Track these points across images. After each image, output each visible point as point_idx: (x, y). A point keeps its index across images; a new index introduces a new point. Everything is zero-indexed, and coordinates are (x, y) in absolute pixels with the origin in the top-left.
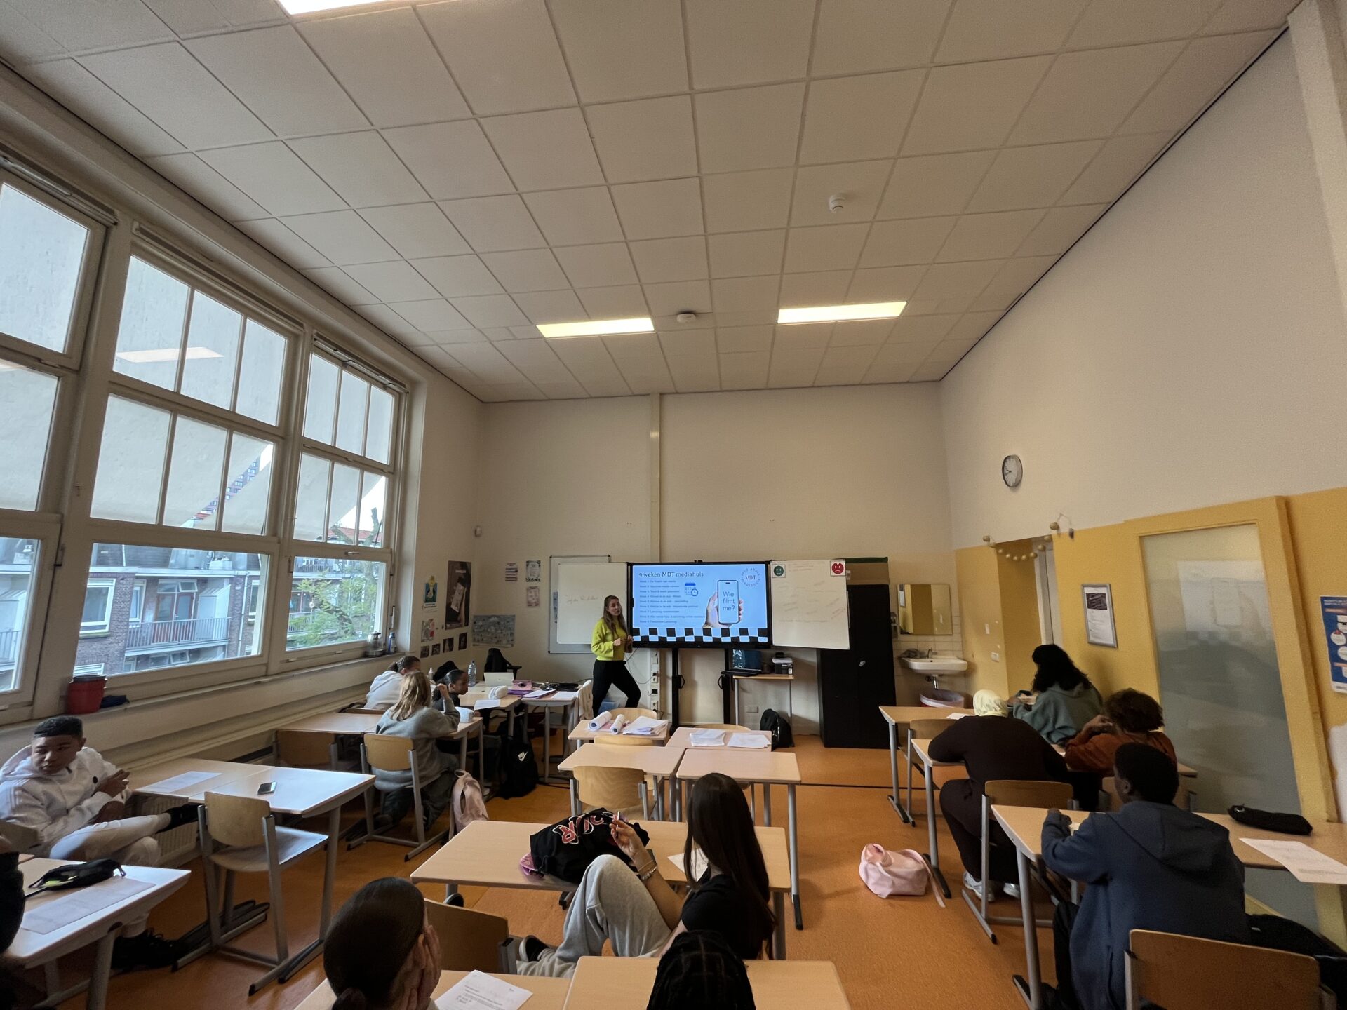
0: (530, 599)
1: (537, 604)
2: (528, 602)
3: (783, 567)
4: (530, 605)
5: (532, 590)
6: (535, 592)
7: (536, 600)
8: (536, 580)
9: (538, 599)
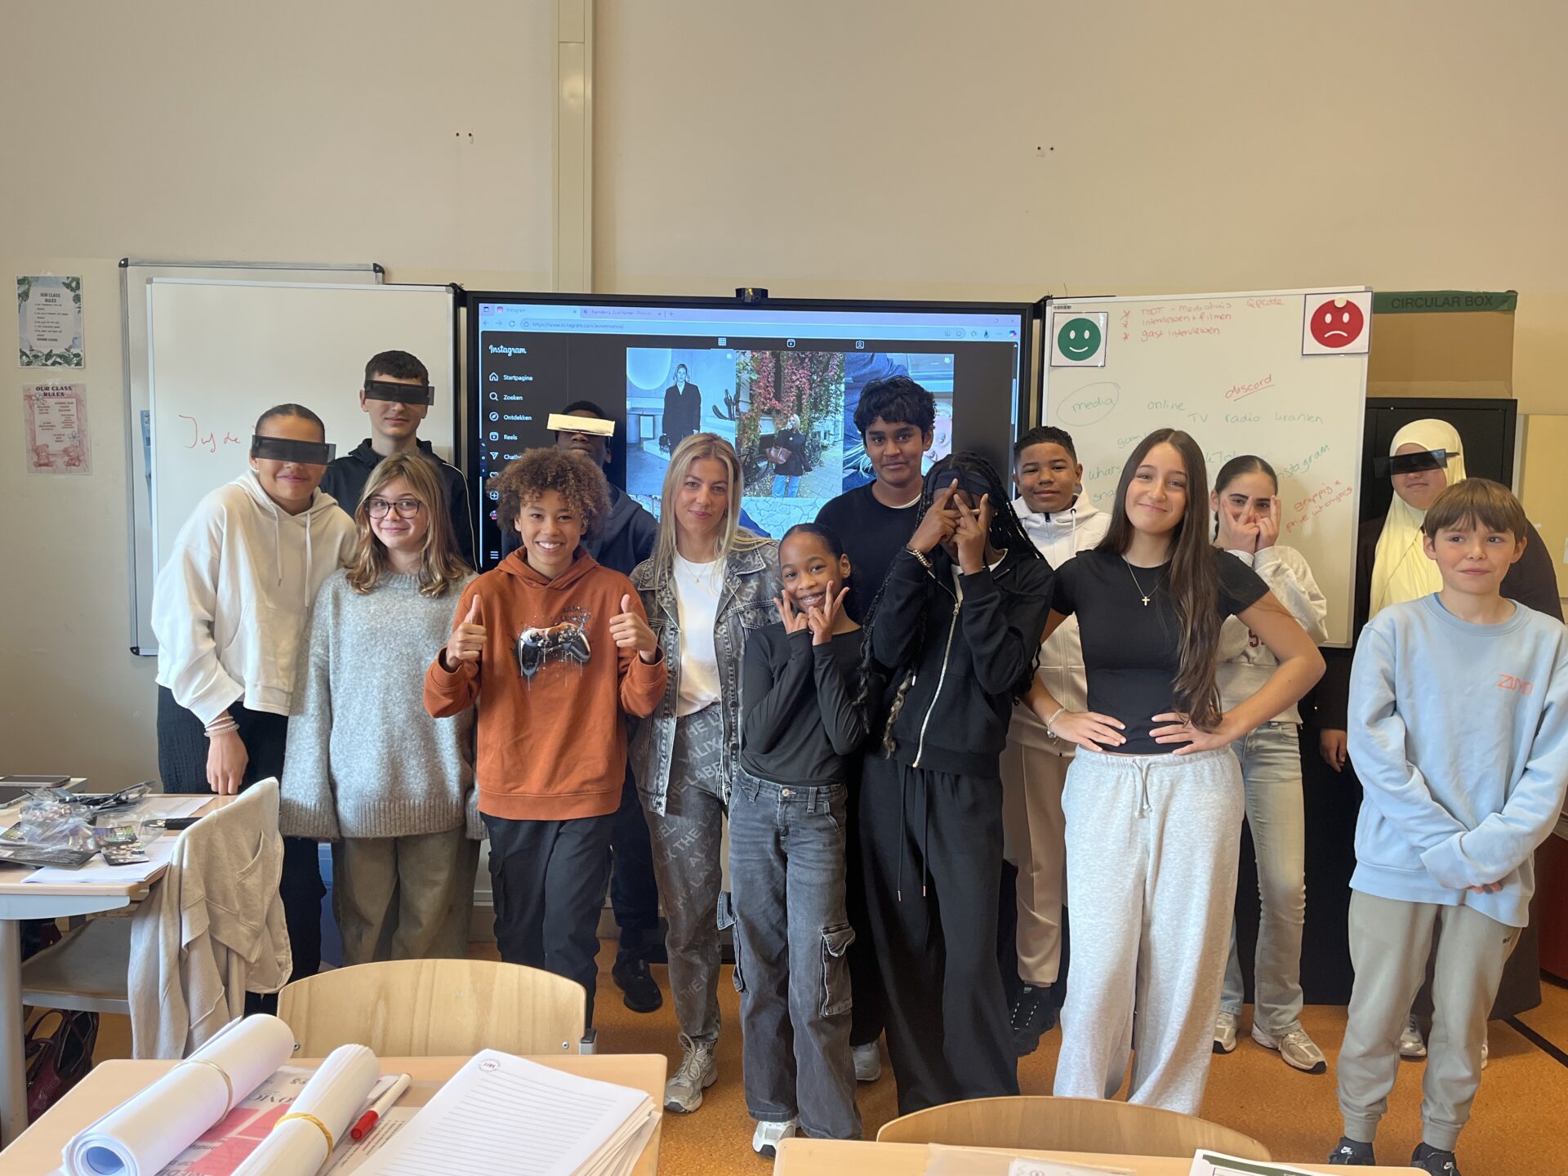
0: (43, 438)
1: (75, 460)
2: (36, 451)
3: (1101, 322)
4: (42, 460)
5: (51, 401)
6: (64, 407)
7: (67, 443)
8: (66, 359)
9: (80, 437)
